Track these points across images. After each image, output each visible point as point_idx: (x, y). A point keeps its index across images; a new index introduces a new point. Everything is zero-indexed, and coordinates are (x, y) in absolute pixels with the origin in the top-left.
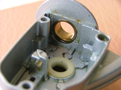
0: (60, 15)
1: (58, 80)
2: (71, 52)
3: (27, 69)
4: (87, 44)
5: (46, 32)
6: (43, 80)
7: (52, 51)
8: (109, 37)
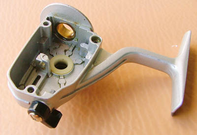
0: (60, 18)
1: (59, 76)
2: (71, 49)
3: (34, 67)
4: (84, 42)
5: (49, 34)
6: (47, 76)
7: (56, 48)
8: (101, 38)
